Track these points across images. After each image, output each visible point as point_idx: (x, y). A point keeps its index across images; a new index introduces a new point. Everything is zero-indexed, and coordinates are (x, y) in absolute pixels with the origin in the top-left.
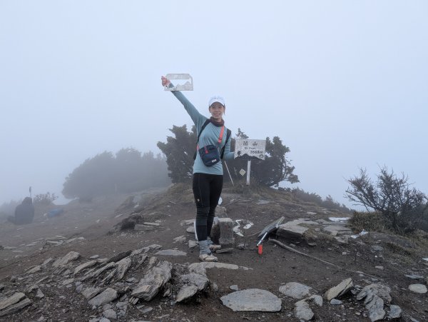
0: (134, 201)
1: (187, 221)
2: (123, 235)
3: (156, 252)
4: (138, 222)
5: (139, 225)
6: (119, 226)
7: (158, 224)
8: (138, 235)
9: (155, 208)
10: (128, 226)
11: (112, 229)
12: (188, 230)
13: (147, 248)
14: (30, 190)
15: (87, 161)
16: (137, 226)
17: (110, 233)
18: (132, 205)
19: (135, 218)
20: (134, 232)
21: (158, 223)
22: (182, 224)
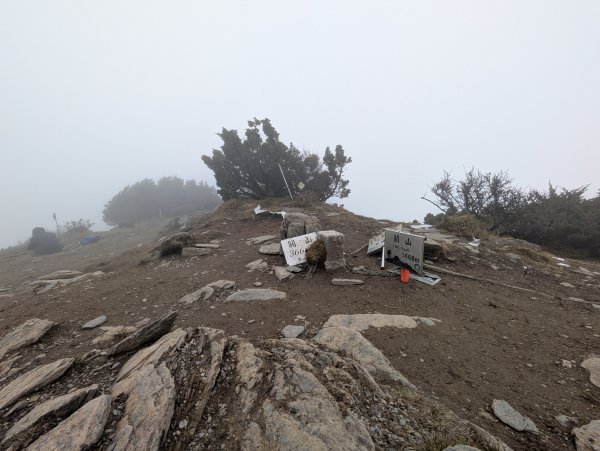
0: (180, 222)
1: (255, 239)
2: (165, 264)
3: (227, 295)
4: (186, 245)
5: (190, 249)
6: (158, 253)
7: (217, 246)
8: (188, 264)
9: (207, 226)
10: (171, 251)
11: (147, 256)
12: (261, 250)
13: (208, 289)
14: (54, 217)
15: (126, 188)
16: (185, 251)
17: (143, 263)
18: (177, 226)
19: (181, 239)
20: (182, 258)
21: (215, 244)
22: (248, 243)
